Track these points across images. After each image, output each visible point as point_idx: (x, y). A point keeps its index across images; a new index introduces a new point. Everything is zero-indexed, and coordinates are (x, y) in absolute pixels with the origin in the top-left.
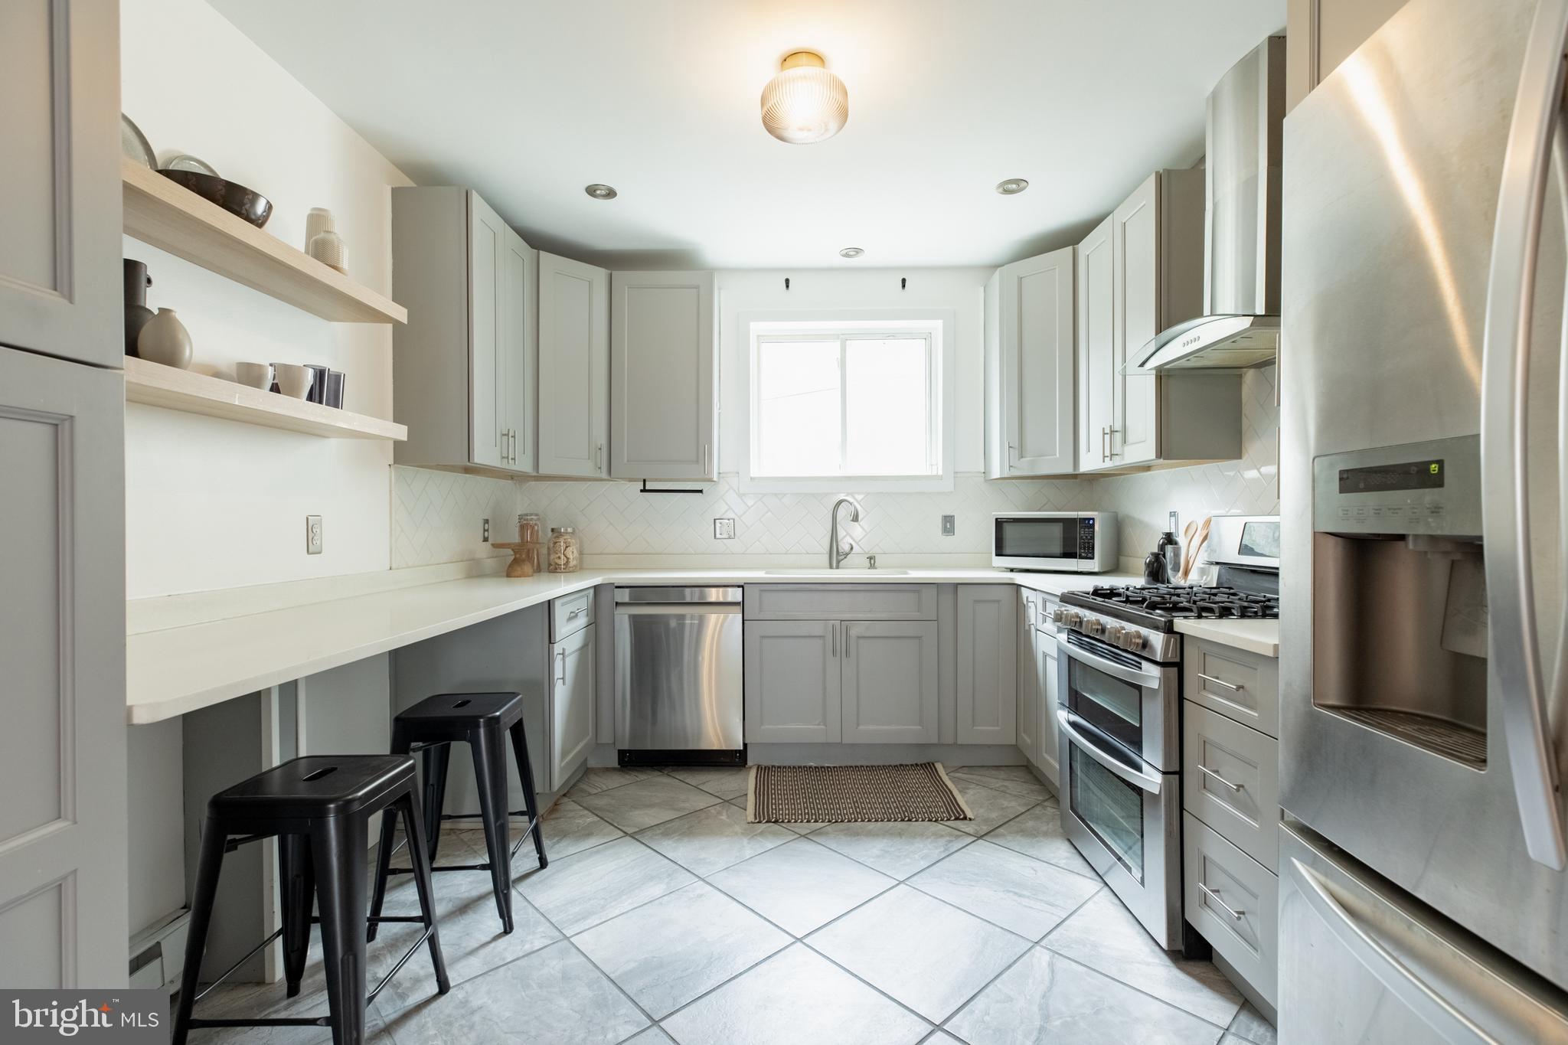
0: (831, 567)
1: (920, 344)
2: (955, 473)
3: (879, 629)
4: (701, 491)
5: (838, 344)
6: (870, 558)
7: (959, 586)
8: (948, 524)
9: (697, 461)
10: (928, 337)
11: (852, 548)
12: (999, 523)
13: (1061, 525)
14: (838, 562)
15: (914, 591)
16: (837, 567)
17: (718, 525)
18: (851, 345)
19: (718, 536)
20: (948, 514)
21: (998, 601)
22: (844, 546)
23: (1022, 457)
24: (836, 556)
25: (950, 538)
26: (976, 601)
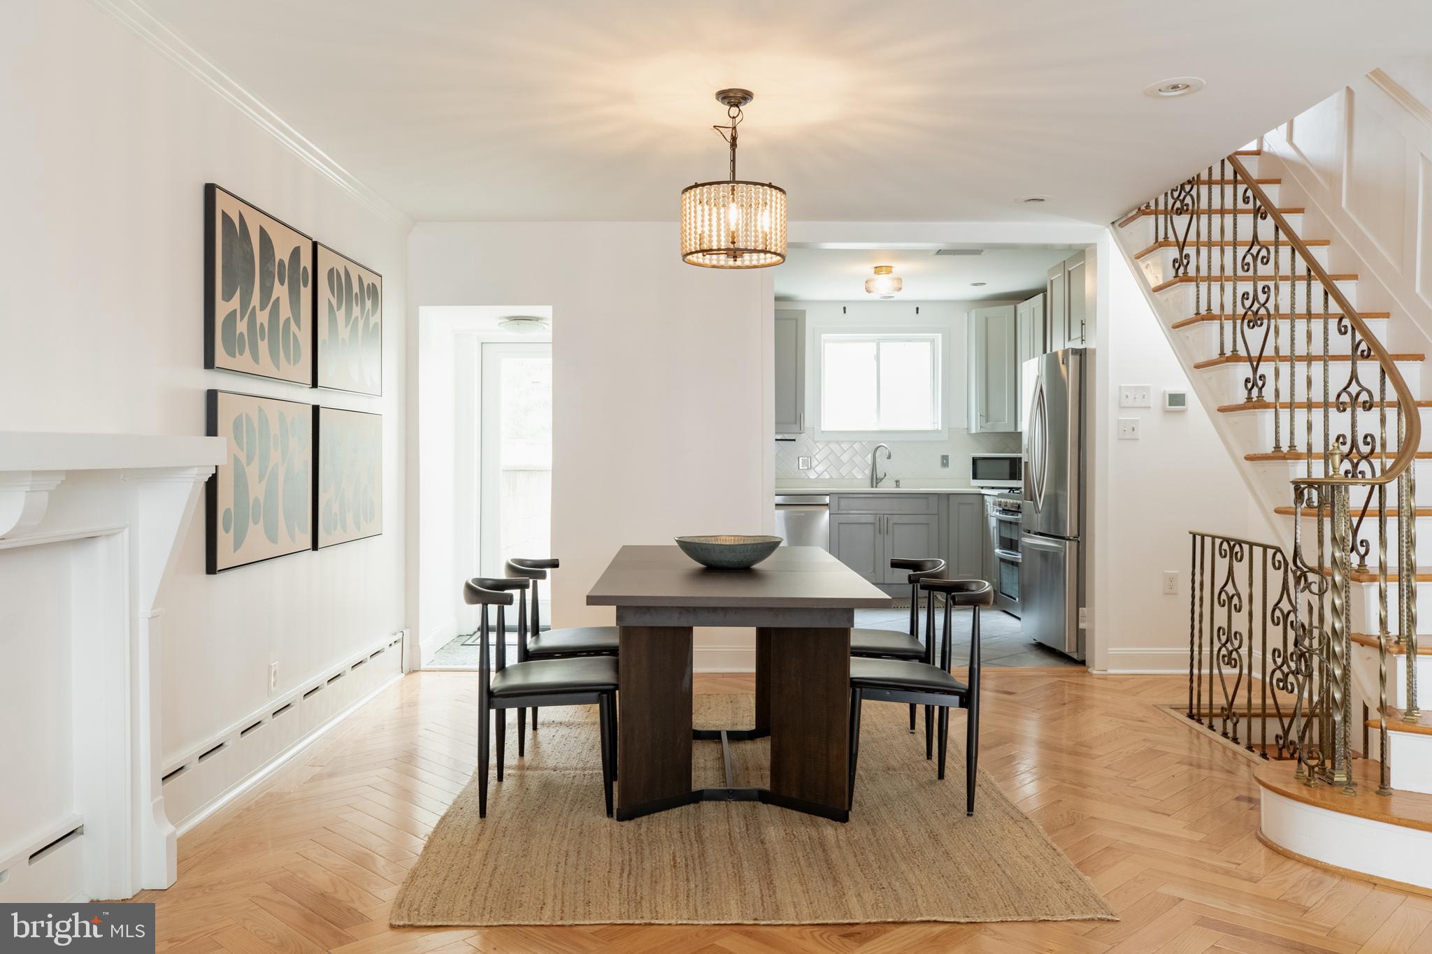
0: (872, 487)
1: (927, 345)
2: (949, 429)
3: (906, 519)
4: (795, 440)
5: (874, 345)
6: (897, 482)
7: (951, 496)
8: (945, 461)
9: (796, 423)
10: (933, 341)
11: (885, 475)
12: (975, 461)
13: (1008, 461)
14: (877, 484)
15: (924, 498)
16: (876, 487)
17: (801, 461)
18: (883, 345)
19: (801, 468)
20: (945, 454)
21: (972, 504)
22: (880, 475)
23: (987, 421)
24: (875, 480)
25: (946, 469)
26: (960, 504)
